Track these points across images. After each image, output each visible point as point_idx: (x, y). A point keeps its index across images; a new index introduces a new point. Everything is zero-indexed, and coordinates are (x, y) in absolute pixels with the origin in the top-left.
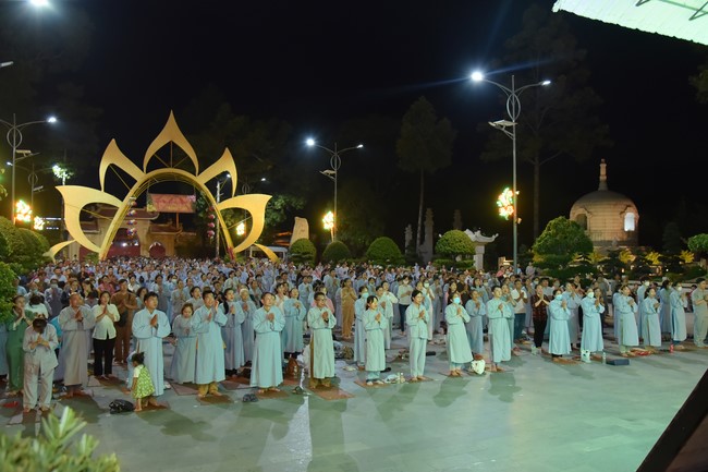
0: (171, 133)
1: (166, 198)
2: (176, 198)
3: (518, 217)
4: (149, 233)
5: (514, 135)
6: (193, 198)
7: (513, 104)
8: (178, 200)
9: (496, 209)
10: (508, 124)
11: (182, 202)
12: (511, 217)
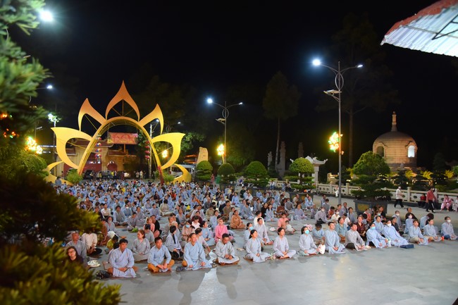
0: (123, 95)
1: (119, 135)
2: (126, 135)
3: (342, 150)
4: (107, 155)
5: (339, 99)
6: (136, 135)
7: (339, 80)
8: (127, 136)
9: (328, 145)
10: (336, 92)
11: (129, 138)
12: (337, 151)
